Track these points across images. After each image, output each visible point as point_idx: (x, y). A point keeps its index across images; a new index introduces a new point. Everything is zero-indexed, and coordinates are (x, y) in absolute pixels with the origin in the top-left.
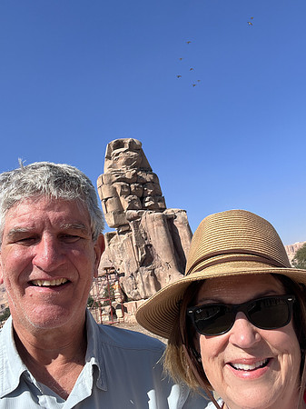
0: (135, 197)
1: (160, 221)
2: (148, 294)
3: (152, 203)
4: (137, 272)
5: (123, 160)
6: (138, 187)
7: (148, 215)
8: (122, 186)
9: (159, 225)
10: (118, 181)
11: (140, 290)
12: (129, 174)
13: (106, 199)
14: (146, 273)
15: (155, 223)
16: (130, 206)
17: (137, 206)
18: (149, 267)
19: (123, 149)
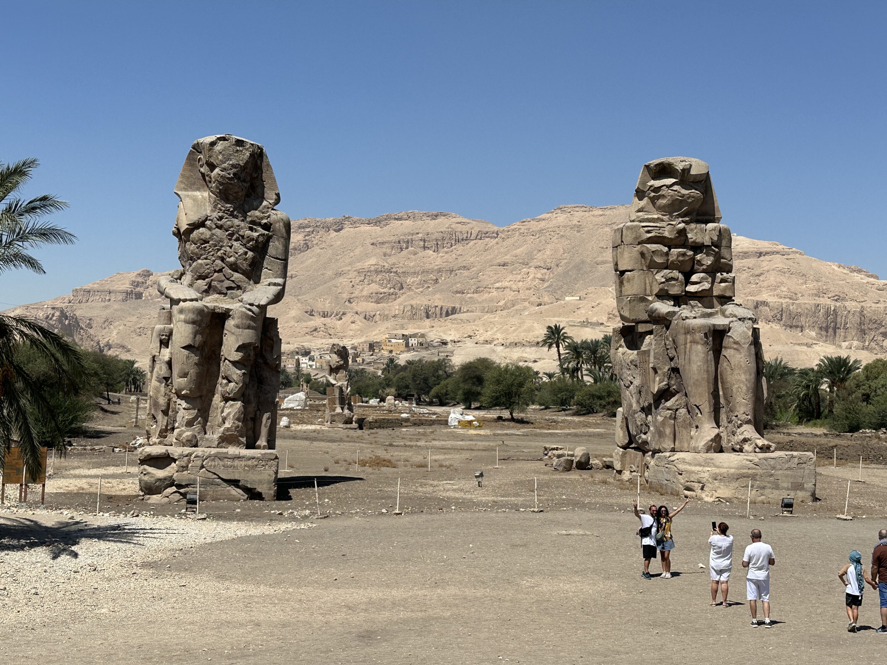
16: (661, 290)
17: (675, 290)
18: (669, 404)
19: (670, 181)
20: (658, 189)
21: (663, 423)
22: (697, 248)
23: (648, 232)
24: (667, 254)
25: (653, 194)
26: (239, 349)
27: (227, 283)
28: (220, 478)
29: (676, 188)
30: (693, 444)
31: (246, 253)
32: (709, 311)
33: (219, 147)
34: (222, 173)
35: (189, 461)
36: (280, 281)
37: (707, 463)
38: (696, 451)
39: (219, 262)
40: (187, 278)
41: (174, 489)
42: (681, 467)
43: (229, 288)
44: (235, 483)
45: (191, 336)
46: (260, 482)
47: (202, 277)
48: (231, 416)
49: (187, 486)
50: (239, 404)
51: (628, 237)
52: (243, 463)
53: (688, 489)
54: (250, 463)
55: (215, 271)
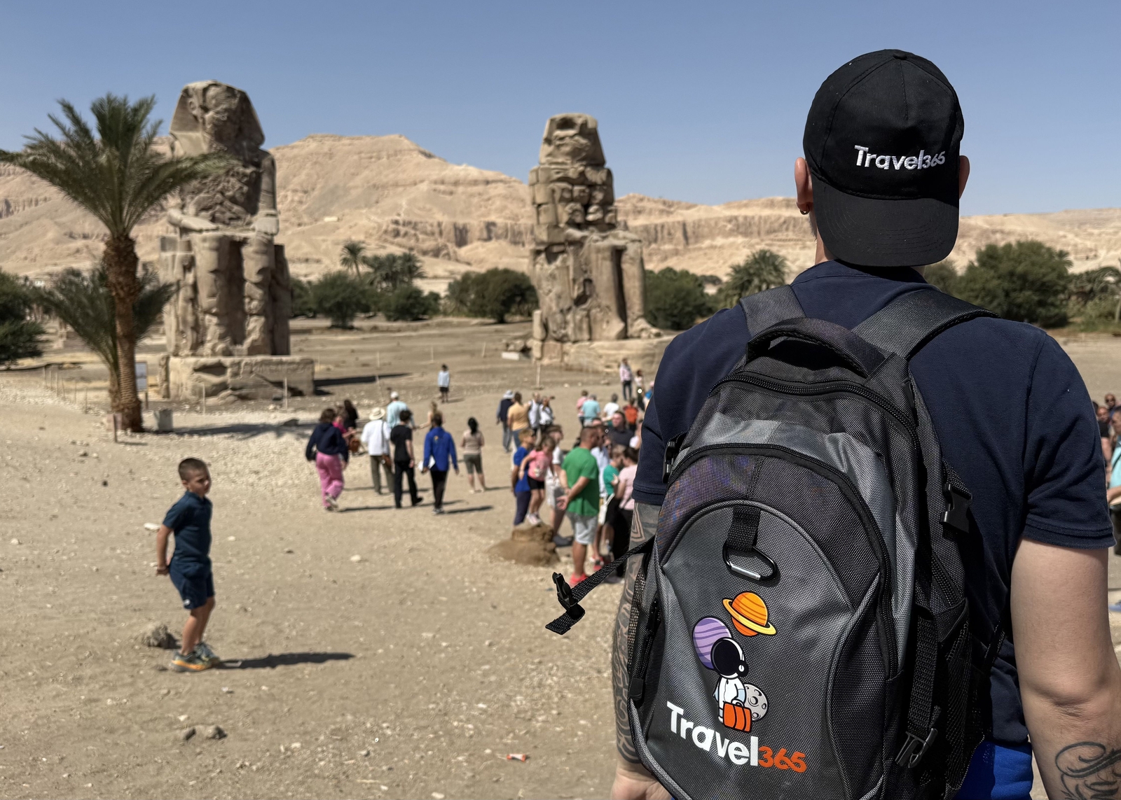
0: (578, 206)
1: (608, 254)
2: (579, 337)
3: (599, 215)
4: (569, 309)
5: (567, 149)
6: (583, 191)
7: (593, 244)
8: (563, 190)
9: (604, 259)
10: (560, 180)
11: (570, 330)
12: (574, 169)
13: (540, 205)
14: (580, 314)
15: (600, 256)
16: (570, 219)
17: (579, 219)
18: (584, 306)
19: (571, 132)
20: (562, 139)
21: (581, 321)
22: (592, 186)
23: (558, 173)
24: (571, 191)
25: (558, 143)
26: (260, 272)
27: (228, 215)
28: (266, 380)
29: (577, 138)
30: (605, 334)
31: (241, 188)
32: (604, 234)
33: (212, 92)
34: (216, 116)
35: (239, 368)
36: (273, 212)
37: (621, 348)
38: (608, 339)
39: (219, 195)
40: (191, 209)
41: (229, 392)
42: (601, 352)
43: (231, 219)
44: (279, 384)
45: (216, 262)
46: (301, 382)
47: (206, 209)
48: (258, 329)
49: (241, 388)
50: (262, 319)
51: (542, 177)
52: (285, 367)
53: (608, 367)
54: (292, 367)
55: (216, 204)
